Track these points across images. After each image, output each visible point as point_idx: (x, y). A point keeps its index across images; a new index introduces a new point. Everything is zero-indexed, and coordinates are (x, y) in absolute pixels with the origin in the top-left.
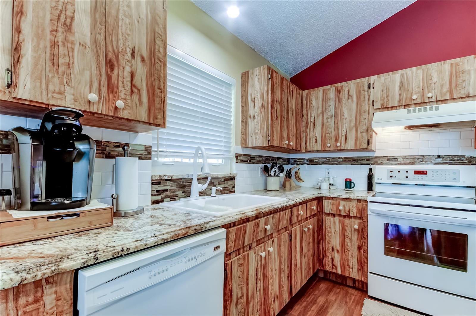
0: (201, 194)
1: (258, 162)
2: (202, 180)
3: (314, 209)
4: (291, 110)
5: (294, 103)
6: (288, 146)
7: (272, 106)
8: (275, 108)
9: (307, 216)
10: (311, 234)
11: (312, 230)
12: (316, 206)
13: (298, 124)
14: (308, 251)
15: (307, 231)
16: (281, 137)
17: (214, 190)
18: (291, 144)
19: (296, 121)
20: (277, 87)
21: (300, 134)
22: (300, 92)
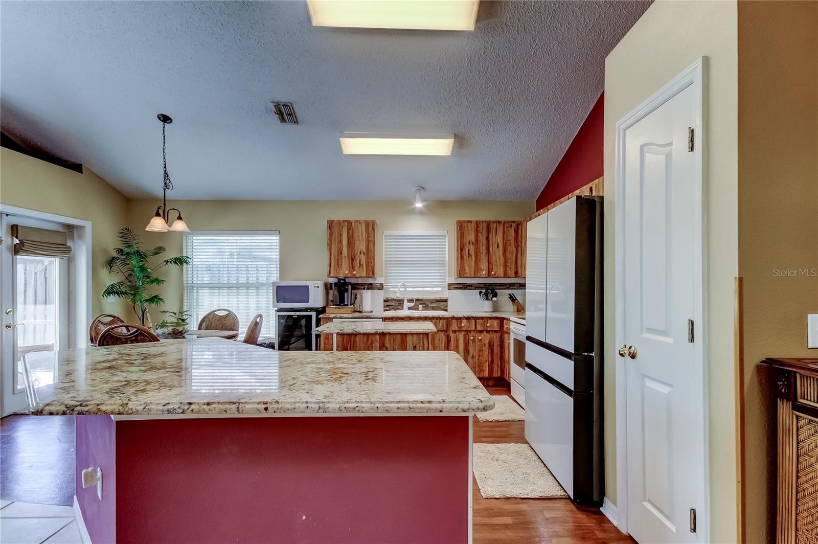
0: (410, 308)
1: (476, 288)
2: (410, 301)
3: (490, 326)
4: (494, 244)
5: (499, 238)
6: (489, 275)
7: (461, 249)
8: (467, 249)
9: (478, 329)
10: (485, 345)
11: (487, 342)
12: (495, 325)
13: (508, 254)
14: (479, 356)
15: (476, 341)
16: (477, 269)
17: (420, 306)
18: (493, 273)
19: (505, 251)
20: (469, 232)
21: (514, 262)
22: (513, 224)
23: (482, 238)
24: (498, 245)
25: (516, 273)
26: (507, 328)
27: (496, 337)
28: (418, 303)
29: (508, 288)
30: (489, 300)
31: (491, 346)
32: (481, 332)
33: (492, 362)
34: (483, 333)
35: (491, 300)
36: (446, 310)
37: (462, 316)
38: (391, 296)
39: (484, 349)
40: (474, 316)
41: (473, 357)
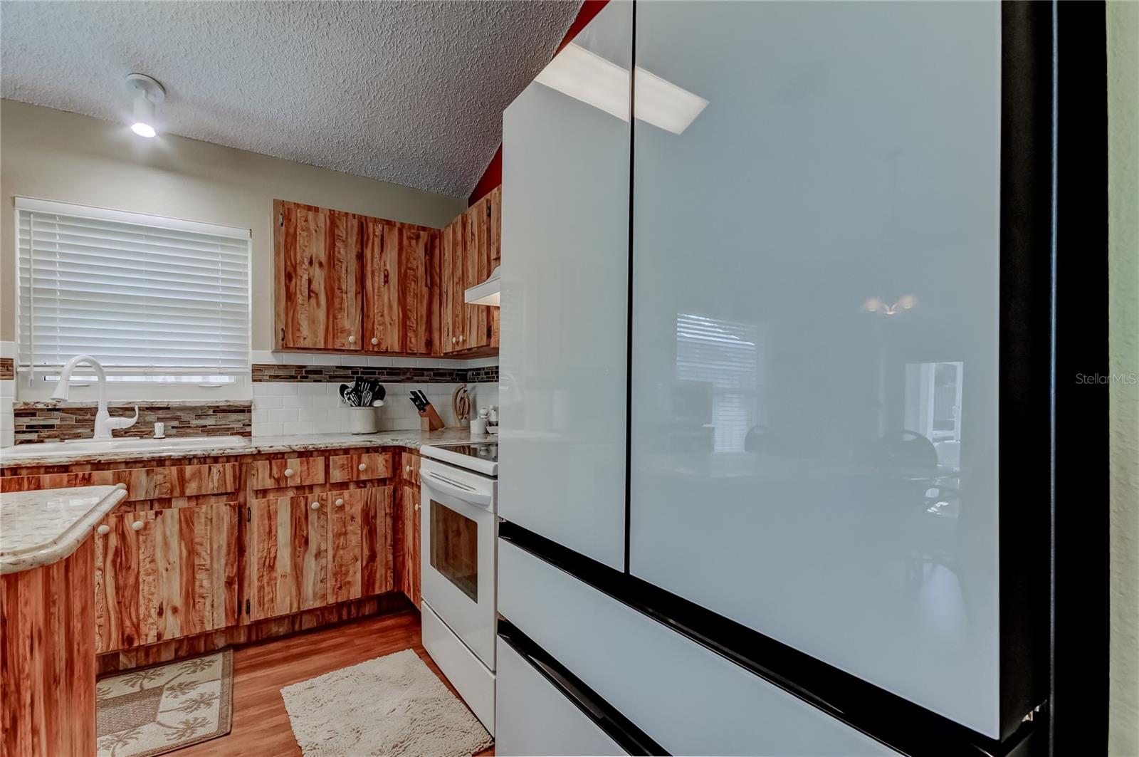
0: (118, 433)
3: (366, 471)
4: (376, 274)
5: (390, 259)
6: (364, 347)
7: (288, 275)
8: (306, 277)
9: (332, 481)
10: (353, 518)
11: (357, 510)
12: (381, 465)
13: (410, 300)
14: (337, 549)
15: (329, 510)
16: (333, 330)
17: (159, 428)
18: (374, 341)
19: (403, 293)
20: (309, 235)
21: (424, 319)
22: (421, 233)
23: (347, 254)
24: (386, 276)
25: (429, 343)
26: (411, 471)
27: (381, 496)
28: (151, 417)
29: (410, 380)
30: (364, 405)
31: (368, 518)
32: (343, 485)
33: (373, 557)
34: (348, 489)
35: (371, 405)
36: (248, 434)
37: (289, 450)
38: (43, 398)
39: (350, 528)
40: (322, 446)
41: (318, 555)
